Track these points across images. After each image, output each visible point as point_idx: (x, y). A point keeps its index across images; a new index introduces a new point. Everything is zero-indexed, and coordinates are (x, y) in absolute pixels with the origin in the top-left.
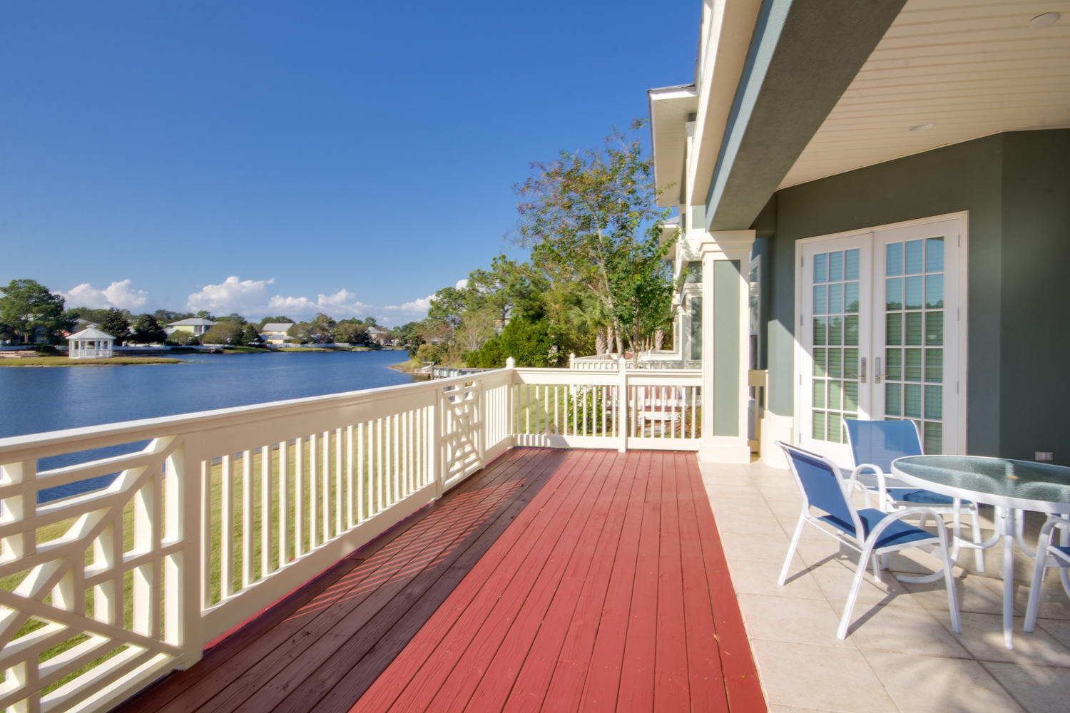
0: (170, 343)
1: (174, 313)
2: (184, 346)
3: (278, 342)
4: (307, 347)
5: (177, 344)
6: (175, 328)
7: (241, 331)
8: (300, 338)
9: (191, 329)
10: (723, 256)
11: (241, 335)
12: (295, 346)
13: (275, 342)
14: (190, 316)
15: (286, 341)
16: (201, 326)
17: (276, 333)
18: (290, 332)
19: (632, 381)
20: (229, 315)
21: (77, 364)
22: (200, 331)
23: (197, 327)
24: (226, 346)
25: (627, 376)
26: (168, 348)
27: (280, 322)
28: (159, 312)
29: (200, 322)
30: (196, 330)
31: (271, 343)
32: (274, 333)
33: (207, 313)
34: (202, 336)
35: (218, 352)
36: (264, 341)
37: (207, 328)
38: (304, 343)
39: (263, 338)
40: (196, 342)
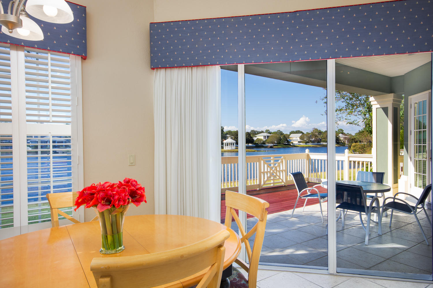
0: (255, 144)
1: (257, 131)
2: (260, 145)
3: (295, 143)
4: (308, 145)
5: (258, 144)
6: (257, 137)
7: (280, 137)
8: (305, 141)
9: (262, 138)
10: (378, 106)
11: (280, 139)
12: (302, 144)
13: (294, 142)
14: (262, 132)
15: (299, 142)
16: (266, 136)
17: (295, 138)
18: (301, 138)
19: (351, 159)
20: (276, 131)
21: (225, 151)
22: (266, 138)
23: (265, 137)
24: (275, 144)
25: (349, 157)
26: (254, 145)
27: (297, 133)
28: (252, 131)
29: (266, 134)
30: (264, 138)
31: (293, 143)
32: (293, 138)
33: (269, 130)
34: (266, 140)
35: (271, 147)
36: (289, 142)
37: (268, 137)
38: (306, 143)
39: (289, 141)
40: (264, 143)
